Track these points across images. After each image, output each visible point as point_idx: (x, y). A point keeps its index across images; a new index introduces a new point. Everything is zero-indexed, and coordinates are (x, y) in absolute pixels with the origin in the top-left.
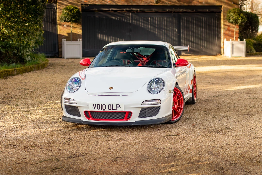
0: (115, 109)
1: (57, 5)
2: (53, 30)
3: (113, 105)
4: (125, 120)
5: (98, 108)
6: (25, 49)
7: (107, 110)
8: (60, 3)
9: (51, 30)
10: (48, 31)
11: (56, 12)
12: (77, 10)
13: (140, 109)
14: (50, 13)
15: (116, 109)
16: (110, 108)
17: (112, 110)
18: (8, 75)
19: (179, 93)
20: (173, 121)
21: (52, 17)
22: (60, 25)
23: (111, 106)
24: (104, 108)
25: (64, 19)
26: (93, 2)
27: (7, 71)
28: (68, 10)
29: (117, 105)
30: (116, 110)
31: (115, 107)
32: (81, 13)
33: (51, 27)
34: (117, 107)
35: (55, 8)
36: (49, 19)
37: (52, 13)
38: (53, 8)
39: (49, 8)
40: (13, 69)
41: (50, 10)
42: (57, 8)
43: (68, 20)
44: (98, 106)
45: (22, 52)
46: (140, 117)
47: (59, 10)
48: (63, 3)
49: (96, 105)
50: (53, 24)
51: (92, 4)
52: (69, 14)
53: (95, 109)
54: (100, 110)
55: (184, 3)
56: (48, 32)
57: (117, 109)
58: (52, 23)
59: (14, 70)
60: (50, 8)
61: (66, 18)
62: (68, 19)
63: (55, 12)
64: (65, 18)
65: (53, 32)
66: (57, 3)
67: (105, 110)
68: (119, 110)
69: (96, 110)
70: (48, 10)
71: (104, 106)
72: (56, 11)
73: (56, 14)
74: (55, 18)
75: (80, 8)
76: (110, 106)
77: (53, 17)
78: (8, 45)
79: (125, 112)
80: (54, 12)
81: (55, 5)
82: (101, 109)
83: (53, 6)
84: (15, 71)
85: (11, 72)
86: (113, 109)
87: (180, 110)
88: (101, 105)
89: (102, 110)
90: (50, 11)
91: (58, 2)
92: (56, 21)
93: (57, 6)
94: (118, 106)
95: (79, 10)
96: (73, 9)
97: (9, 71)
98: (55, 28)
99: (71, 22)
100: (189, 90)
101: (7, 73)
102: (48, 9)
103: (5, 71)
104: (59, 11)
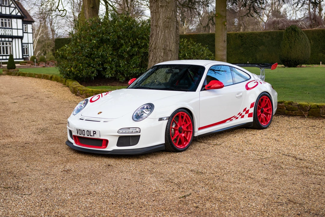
0: (92, 136)
3: (90, 131)
4: (104, 147)
5: (80, 133)
7: (86, 136)
13: (117, 138)
16: (88, 134)
17: (89, 137)
24: (84, 134)
29: (94, 131)
30: (93, 137)
31: (92, 134)
34: (94, 134)
46: (118, 145)
49: (78, 130)
54: (81, 136)
57: (94, 136)
68: (96, 136)
69: (79, 135)
71: (84, 131)
76: (88, 132)
79: (102, 140)
86: (91, 136)
88: (82, 130)
89: (83, 136)
94: (95, 133)
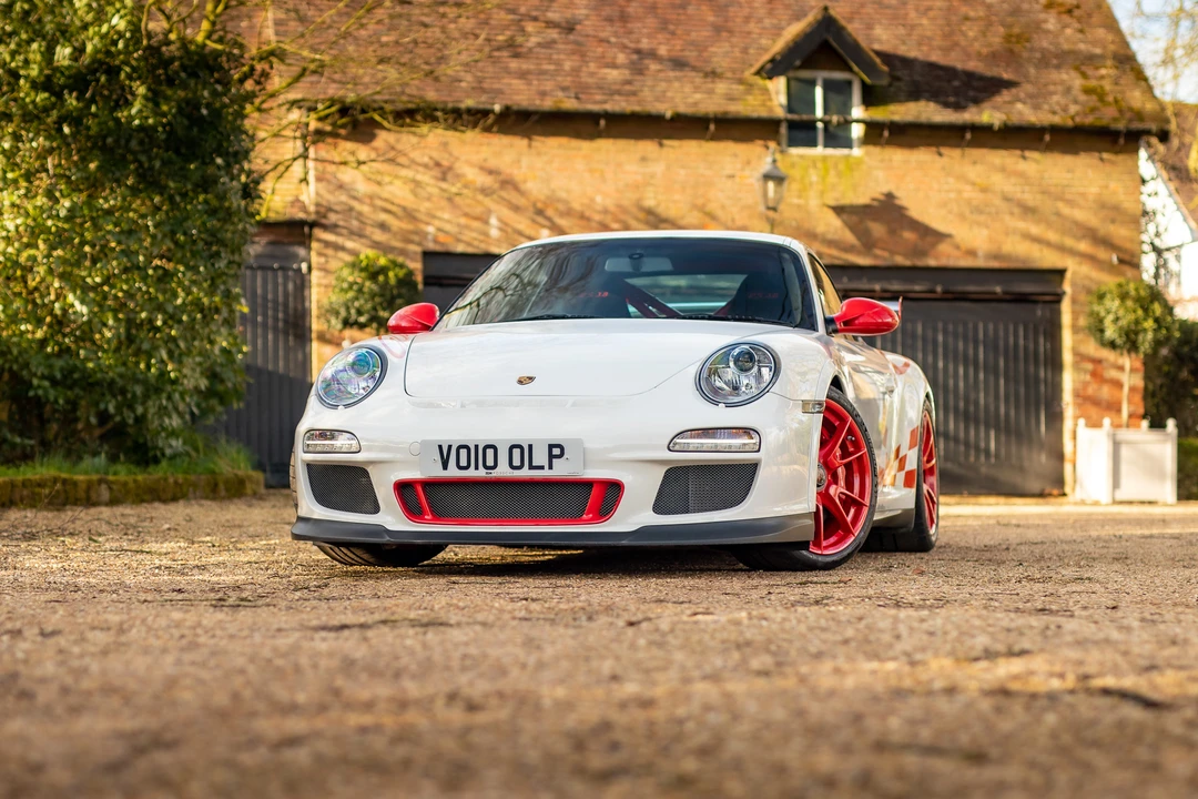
0: (542, 468)
1: (313, 254)
2: (292, 365)
3: (530, 447)
4: (591, 519)
5: (463, 462)
6: (154, 397)
7: (503, 471)
8: (327, 244)
9: (281, 364)
10: (270, 367)
11: (307, 284)
12: (401, 273)
13: (660, 473)
14: (280, 289)
15: (547, 467)
16: (516, 462)
17: (525, 473)
18: (67, 498)
19: (851, 432)
20: (820, 559)
21: (286, 305)
22: (322, 338)
23: (522, 451)
24: (490, 462)
25: (343, 313)
26: (476, 243)
27: (64, 482)
28: (362, 270)
29: (551, 447)
30: (546, 473)
31: (540, 457)
32: (420, 287)
33: (281, 353)
34: (551, 457)
35: (304, 266)
36: (276, 310)
37: (291, 286)
38: (295, 266)
39: (276, 266)
40: (95, 477)
41: (280, 273)
42: (314, 265)
43: (362, 319)
44: (463, 452)
45: (140, 410)
46: (659, 508)
47: (322, 274)
48: (340, 240)
49: (450, 447)
50: (291, 338)
51: (470, 250)
52: (366, 290)
53: (445, 466)
54: (471, 473)
55: (893, 253)
56: (270, 374)
57: (551, 467)
58: (286, 334)
59: (100, 481)
60: (281, 268)
61: (353, 311)
62: (359, 312)
63: (302, 283)
64: (348, 309)
65: (291, 375)
66: (314, 245)
67: (496, 474)
68: (561, 470)
69: (453, 472)
70: (270, 274)
71: (490, 452)
72: (307, 277)
73: (306, 293)
74: (300, 307)
75: (416, 266)
76: (516, 452)
77: (291, 305)
78: (76, 376)
79: (588, 484)
80: (298, 282)
81: (302, 252)
82: (477, 468)
83: (295, 257)
84: (104, 486)
85: (84, 486)
86: (532, 467)
87: (852, 511)
88: (477, 447)
89: (481, 473)
90: (280, 280)
91: (319, 240)
92: (307, 324)
93: (315, 259)
94: (556, 451)
95: (410, 273)
96: (383, 270)
97: (75, 484)
98: (300, 356)
99: (375, 325)
100: (903, 473)
101: (65, 491)
102: (273, 269)
103: (55, 480)
104: (319, 278)
